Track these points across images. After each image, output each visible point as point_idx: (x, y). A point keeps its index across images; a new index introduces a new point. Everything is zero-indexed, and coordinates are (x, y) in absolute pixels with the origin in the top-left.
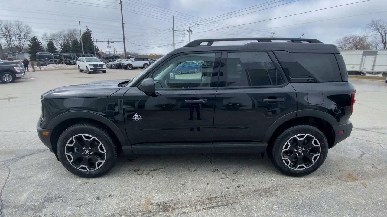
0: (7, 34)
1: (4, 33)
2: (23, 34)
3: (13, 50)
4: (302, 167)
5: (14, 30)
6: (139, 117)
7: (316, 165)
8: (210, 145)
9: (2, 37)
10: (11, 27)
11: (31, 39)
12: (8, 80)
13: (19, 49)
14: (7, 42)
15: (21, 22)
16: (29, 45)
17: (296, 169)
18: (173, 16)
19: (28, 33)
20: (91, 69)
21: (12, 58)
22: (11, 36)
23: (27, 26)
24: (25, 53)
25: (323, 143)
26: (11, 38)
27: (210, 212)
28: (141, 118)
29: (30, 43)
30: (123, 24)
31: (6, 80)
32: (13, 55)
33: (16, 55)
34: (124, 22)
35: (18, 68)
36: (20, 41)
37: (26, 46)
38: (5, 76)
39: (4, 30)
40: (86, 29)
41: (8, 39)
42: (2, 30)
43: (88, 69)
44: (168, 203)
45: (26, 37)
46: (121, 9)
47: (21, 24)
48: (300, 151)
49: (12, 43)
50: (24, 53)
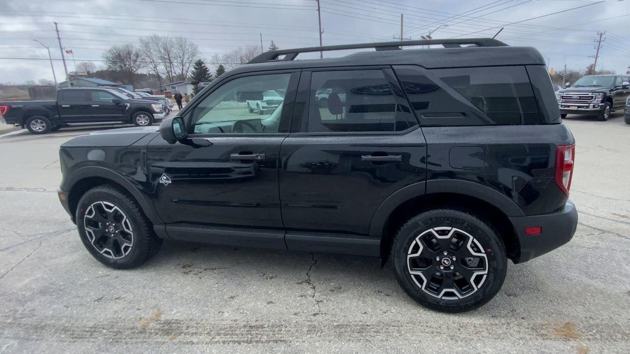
0: (166, 57)
1: (163, 55)
2: (186, 56)
3: (174, 80)
4: (452, 294)
5: (175, 51)
6: (167, 179)
7: (480, 294)
8: (280, 235)
9: (160, 61)
10: (172, 47)
11: (196, 63)
12: (143, 123)
13: (182, 78)
14: (166, 68)
15: (185, 39)
16: (193, 73)
17: (439, 297)
18: (402, 15)
19: (193, 55)
20: (263, 107)
21: (170, 92)
22: (171, 59)
23: (192, 45)
24: (188, 84)
25: (489, 250)
26: (171, 63)
27: (229, 348)
28: (170, 182)
29: (194, 70)
30: (321, 33)
31: (141, 123)
32: (172, 88)
33: (176, 87)
34: (322, 31)
35: (158, 106)
36: (183, 66)
37: (190, 74)
38: (140, 117)
39: (163, 51)
40: (271, 46)
41: (168, 64)
42: (160, 51)
43: (259, 107)
44: (182, 323)
45: (191, 61)
46: (319, 10)
47: (185, 42)
48: (445, 261)
49: (172, 69)
50: (186, 84)
